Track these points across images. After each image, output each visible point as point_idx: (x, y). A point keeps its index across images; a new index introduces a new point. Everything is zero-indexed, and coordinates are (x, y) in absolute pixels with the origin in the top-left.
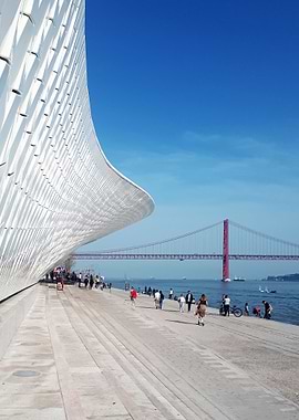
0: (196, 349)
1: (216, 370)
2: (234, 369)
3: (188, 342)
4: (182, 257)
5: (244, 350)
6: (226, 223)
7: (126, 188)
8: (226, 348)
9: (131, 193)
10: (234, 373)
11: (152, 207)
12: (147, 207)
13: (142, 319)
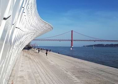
0: (65, 72)
1: (71, 79)
2: (76, 79)
3: (63, 70)
4: (60, 40)
5: (78, 72)
6: (72, 31)
7: (46, 24)
8: (73, 71)
9: (47, 26)
10: (76, 81)
11: (52, 28)
12: (51, 28)
13: (50, 61)
